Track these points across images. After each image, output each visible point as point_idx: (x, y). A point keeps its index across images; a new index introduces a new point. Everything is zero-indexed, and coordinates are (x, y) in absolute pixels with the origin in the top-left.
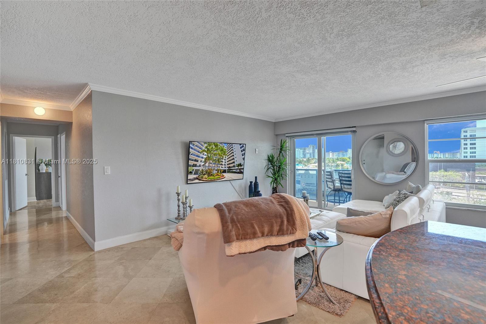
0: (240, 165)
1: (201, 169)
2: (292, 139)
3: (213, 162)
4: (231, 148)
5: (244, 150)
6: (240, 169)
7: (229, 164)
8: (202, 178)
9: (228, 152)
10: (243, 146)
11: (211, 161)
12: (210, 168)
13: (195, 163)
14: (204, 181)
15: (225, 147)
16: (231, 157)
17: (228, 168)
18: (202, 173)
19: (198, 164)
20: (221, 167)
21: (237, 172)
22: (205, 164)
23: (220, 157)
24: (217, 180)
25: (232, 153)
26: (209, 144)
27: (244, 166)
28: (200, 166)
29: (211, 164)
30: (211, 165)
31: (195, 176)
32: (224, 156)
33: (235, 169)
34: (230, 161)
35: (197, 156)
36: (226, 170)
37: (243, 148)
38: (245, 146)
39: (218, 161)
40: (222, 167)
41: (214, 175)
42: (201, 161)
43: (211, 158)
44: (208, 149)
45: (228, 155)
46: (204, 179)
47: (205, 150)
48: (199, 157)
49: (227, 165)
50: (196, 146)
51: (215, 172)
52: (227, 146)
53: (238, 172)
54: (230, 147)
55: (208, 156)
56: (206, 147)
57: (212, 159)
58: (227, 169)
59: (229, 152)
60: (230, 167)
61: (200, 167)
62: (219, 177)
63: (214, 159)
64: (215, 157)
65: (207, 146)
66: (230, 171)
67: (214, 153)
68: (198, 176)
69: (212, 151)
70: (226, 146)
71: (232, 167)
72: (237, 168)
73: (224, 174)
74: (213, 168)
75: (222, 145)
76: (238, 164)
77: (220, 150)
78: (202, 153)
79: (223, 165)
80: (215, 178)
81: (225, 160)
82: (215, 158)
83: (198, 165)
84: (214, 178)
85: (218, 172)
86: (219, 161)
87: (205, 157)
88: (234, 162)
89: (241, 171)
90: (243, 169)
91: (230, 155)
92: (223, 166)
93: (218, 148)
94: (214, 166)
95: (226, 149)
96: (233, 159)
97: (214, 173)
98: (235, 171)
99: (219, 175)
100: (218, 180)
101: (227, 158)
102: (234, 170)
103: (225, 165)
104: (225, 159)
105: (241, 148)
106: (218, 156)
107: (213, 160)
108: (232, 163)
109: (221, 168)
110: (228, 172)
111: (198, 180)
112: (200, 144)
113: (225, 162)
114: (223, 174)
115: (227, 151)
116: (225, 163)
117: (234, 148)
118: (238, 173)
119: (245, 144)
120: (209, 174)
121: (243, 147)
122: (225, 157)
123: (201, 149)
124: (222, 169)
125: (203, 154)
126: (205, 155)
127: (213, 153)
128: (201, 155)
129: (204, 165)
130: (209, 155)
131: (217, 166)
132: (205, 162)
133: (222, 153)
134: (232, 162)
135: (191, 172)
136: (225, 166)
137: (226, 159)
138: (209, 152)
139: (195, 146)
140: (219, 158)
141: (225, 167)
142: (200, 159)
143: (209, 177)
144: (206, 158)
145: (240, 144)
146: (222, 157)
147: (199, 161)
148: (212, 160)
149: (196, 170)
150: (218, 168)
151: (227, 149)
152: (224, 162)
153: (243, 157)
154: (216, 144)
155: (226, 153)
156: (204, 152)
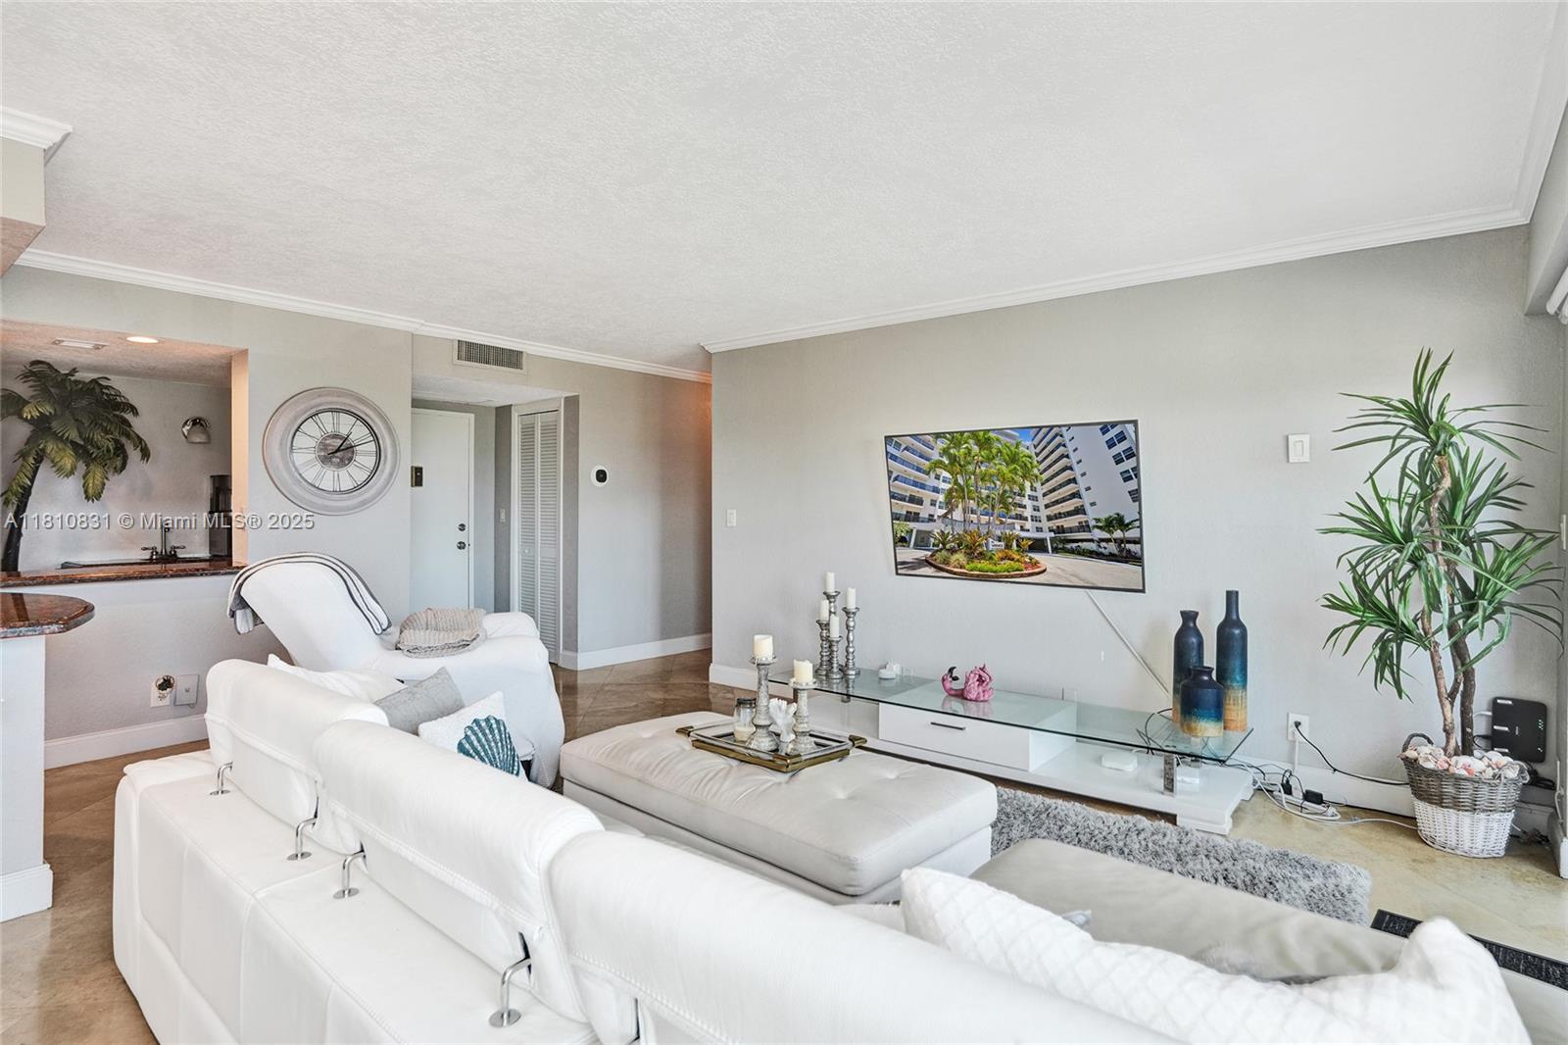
0: (1117, 522)
1: (936, 532)
3: (978, 504)
4: (1057, 447)
5: (1131, 454)
6: (1120, 542)
7: (1059, 516)
8: (946, 562)
9: (1042, 467)
10: (1122, 437)
11: (972, 504)
12: (972, 528)
13: (914, 508)
14: (955, 573)
15: (1027, 448)
16: (1061, 486)
17: (1052, 535)
18: (944, 545)
19: (924, 511)
20: (1018, 527)
21: (1106, 552)
22: (950, 511)
23: (1007, 488)
24: (1007, 577)
26: (956, 439)
27: (1140, 527)
28: (931, 518)
30: (973, 517)
31: (922, 554)
32: (1027, 484)
33: (1092, 540)
34: (1057, 502)
35: (915, 484)
36: (1043, 541)
37: (1120, 448)
38: (1136, 432)
39: (1002, 499)
40: (1022, 529)
41: (991, 558)
42: (933, 503)
43: (969, 492)
44: (953, 459)
45: (1047, 481)
46: (954, 567)
47: (941, 462)
48: (923, 486)
49: (1044, 519)
50: (906, 449)
51: (994, 546)
52: (1036, 442)
53: (1111, 554)
54: (1049, 443)
55: (956, 482)
56: (945, 452)
57: (974, 495)
58: (1048, 535)
59: (1050, 466)
60: (1060, 530)
61: (932, 524)
62: (1016, 565)
63: (983, 496)
64: (988, 488)
65: (949, 448)
66: (1069, 546)
67: (978, 471)
68: (932, 556)
69: (970, 463)
70: (1028, 443)
71: (1071, 530)
72: (1098, 534)
73: (1037, 556)
74: (984, 531)
75: (1012, 436)
76: (1103, 516)
77: (1005, 460)
78: (932, 475)
79: (1026, 519)
80: (998, 568)
81: (1033, 498)
82: (985, 492)
83: (924, 515)
84: (994, 568)
85: (1008, 546)
86: (1005, 503)
87: (947, 486)
88: (1080, 510)
89: (1129, 551)
90: (1138, 541)
91: (1053, 477)
93: (994, 451)
94: (988, 523)
95: (1032, 452)
96: (1076, 495)
97: (991, 548)
98: (1093, 546)
99: (1017, 557)
100: (1012, 577)
101: (1041, 490)
102: (1085, 545)
103: (1035, 519)
104: (1034, 494)
105: (1110, 447)
106: (998, 483)
107: (981, 501)
108: (1069, 514)
109: (1017, 532)
110: (1055, 550)
111: (933, 569)
112: (920, 441)
113: (1036, 509)
114: (1030, 554)
115: (1040, 463)
116: (1036, 513)
117: (1071, 446)
118: (1111, 557)
119: (1135, 423)
120: (973, 551)
121: (1124, 438)
122: (1033, 489)
123: (928, 459)
124: (1023, 534)
125: (937, 477)
126: (944, 481)
127: (974, 473)
128: (931, 481)
129: (945, 516)
130: (961, 481)
131: (1002, 523)
132: (950, 505)
133: (1014, 472)
134: (1072, 508)
135: (903, 540)
136: (1038, 525)
137: (1039, 494)
138: (958, 468)
139: (902, 448)
140: (1005, 491)
141: (1039, 530)
142: (927, 495)
144: (950, 491)
145: (1105, 428)
146: (1016, 489)
147: (927, 502)
148: (973, 499)
149: (918, 531)
151: (1037, 455)
152: (1029, 507)
153: (1132, 485)
154: (983, 439)
155: (1035, 471)
156: (938, 471)
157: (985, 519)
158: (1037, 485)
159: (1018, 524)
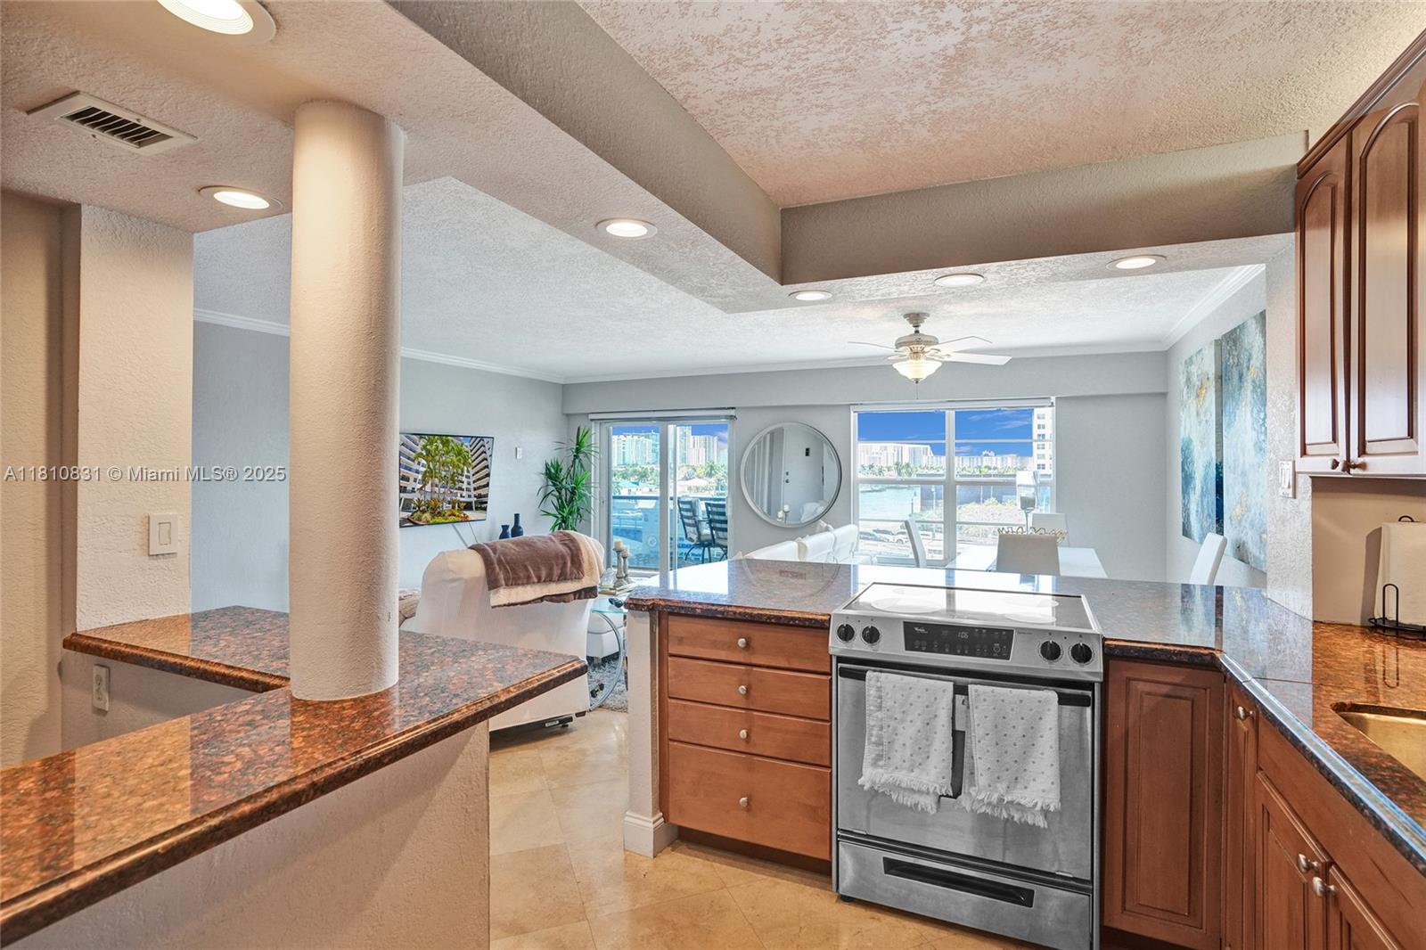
2: (605, 426)
3: (440, 481)
4: (481, 448)
7: (479, 488)
8: (419, 519)
9: (473, 458)
11: (437, 481)
12: (435, 496)
13: (403, 484)
15: (466, 447)
16: (482, 470)
17: (476, 499)
18: (420, 506)
19: (409, 486)
20: (459, 495)
22: (424, 486)
23: (456, 471)
25: (483, 460)
26: (431, 437)
28: (413, 491)
29: (437, 486)
30: (436, 489)
32: (465, 468)
34: (479, 480)
36: (471, 503)
40: (461, 496)
41: (445, 513)
42: (415, 480)
43: (436, 473)
44: (429, 452)
45: (475, 468)
46: (425, 520)
47: (422, 454)
48: (410, 469)
49: (472, 490)
51: (446, 507)
52: (470, 444)
54: (476, 445)
55: (429, 467)
56: (424, 447)
57: (438, 475)
58: (473, 499)
59: (477, 458)
61: (414, 494)
63: (443, 476)
64: (445, 471)
65: (427, 445)
67: (441, 460)
69: (437, 455)
70: (467, 444)
73: (467, 512)
74: (442, 498)
75: (460, 440)
77: (455, 454)
78: (416, 462)
79: (463, 490)
81: (468, 477)
82: (444, 473)
83: (409, 488)
85: (453, 508)
86: (453, 480)
87: (423, 469)
91: (478, 464)
92: (465, 493)
93: (450, 448)
94: (444, 493)
95: (468, 449)
101: (472, 472)
103: (468, 490)
106: (451, 467)
107: (442, 479)
109: (459, 498)
110: (477, 509)
113: (469, 484)
114: (465, 512)
115: (473, 456)
116: (468, 486)
122: (468, 471)
123: (413, 452)
124: (462, 499)
125: (419, 464)
126: (422, 466)
127: (438, 461)
128: (415, 466)
129: (421, 489)
130: (431, 466)
131: (451, 492)
132: (424, 482)
133: (459, 461)
136: (470, 493)
137: (470, 475)
138: (430, 458)
140: (454, 473)
141: (470, 496)
142: (412, 475)
143: (433, 517)
144: (426, 472)
146: (460, 472)
147: (412, 480)
148: (437, 478)
149: (405, 499)
150: (454, 498)
151: (470, 452)
152: (465, 483)
154: (444, 439)
155: (470, 461)
156: (420, 459)
157: (442, 490)
158: (470, 469)
159: (459, 492)
